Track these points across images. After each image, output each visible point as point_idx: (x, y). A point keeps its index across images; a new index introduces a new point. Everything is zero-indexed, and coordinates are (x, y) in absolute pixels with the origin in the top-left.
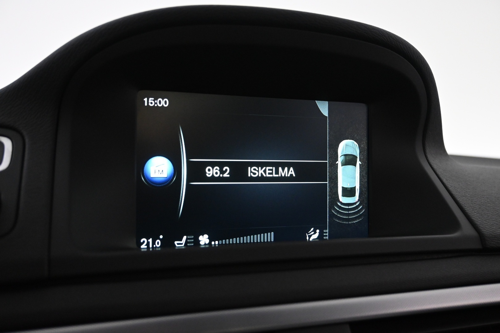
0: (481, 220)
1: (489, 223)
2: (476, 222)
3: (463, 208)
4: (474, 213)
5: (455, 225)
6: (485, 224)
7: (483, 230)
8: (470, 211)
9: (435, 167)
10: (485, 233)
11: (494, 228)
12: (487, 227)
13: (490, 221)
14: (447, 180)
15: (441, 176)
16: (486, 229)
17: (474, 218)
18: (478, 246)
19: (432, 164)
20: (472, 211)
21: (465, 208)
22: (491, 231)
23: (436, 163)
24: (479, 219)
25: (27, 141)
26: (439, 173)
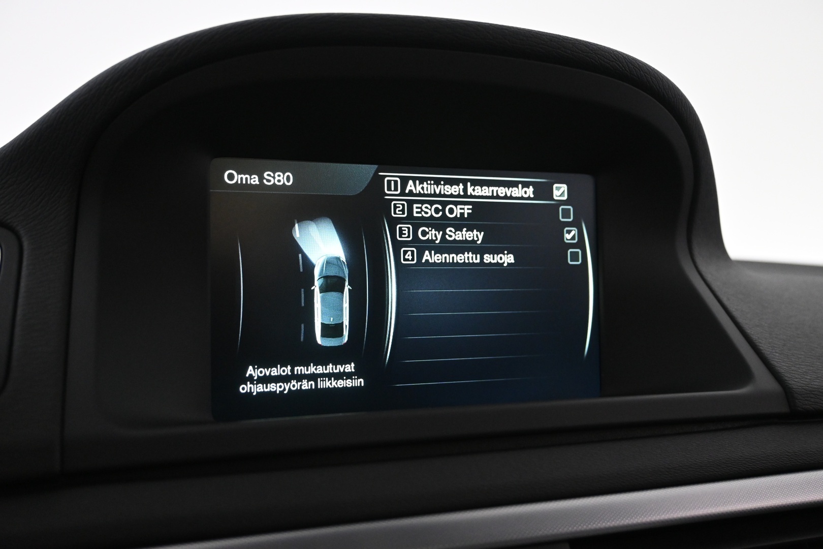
0: (787, 365)
1: (799, 371)
2: (779, 369)
3: (756, 345)
4: (774, 354)
5: (743, 374)
6: (793, 372)
7: (790, 382)
8: (768, 350)
9: (709, 278)
10: (794, 387)
11: (808, 377)
12: (797, 376)
13: (802, 366)
14: (728, 299)
15: (719, 294)
16: (796, 380)
17: (775, 362)
18: (784, 409)
19: (704, 274)
20: (772, 350)
21: (760, 345)
22: (804, 382)
23: (711, 271)
24: (784, 364)
25: (26, 244)
26: (716, 289)
